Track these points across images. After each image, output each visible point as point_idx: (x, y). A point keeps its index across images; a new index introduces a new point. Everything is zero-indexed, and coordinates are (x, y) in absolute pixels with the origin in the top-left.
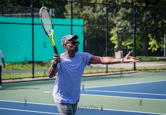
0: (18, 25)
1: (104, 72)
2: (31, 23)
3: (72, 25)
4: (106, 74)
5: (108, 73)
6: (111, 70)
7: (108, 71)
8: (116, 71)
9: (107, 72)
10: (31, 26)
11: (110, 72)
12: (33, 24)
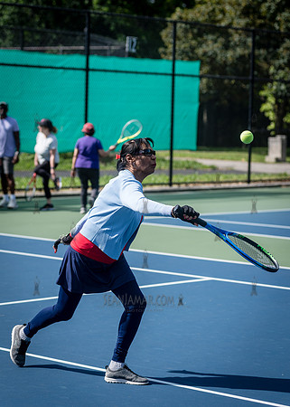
0: (54, 70)
1: (242, 182)
2: (84, 67)
3: (173, 75)
4: (246, 185)
5: (252, 184)
6: (257, 178)
7: (252, 178)
8: (270, 181)
9: (249, 181)
10: (84, 73)
11: (255, 181)
12: (87, 70)
